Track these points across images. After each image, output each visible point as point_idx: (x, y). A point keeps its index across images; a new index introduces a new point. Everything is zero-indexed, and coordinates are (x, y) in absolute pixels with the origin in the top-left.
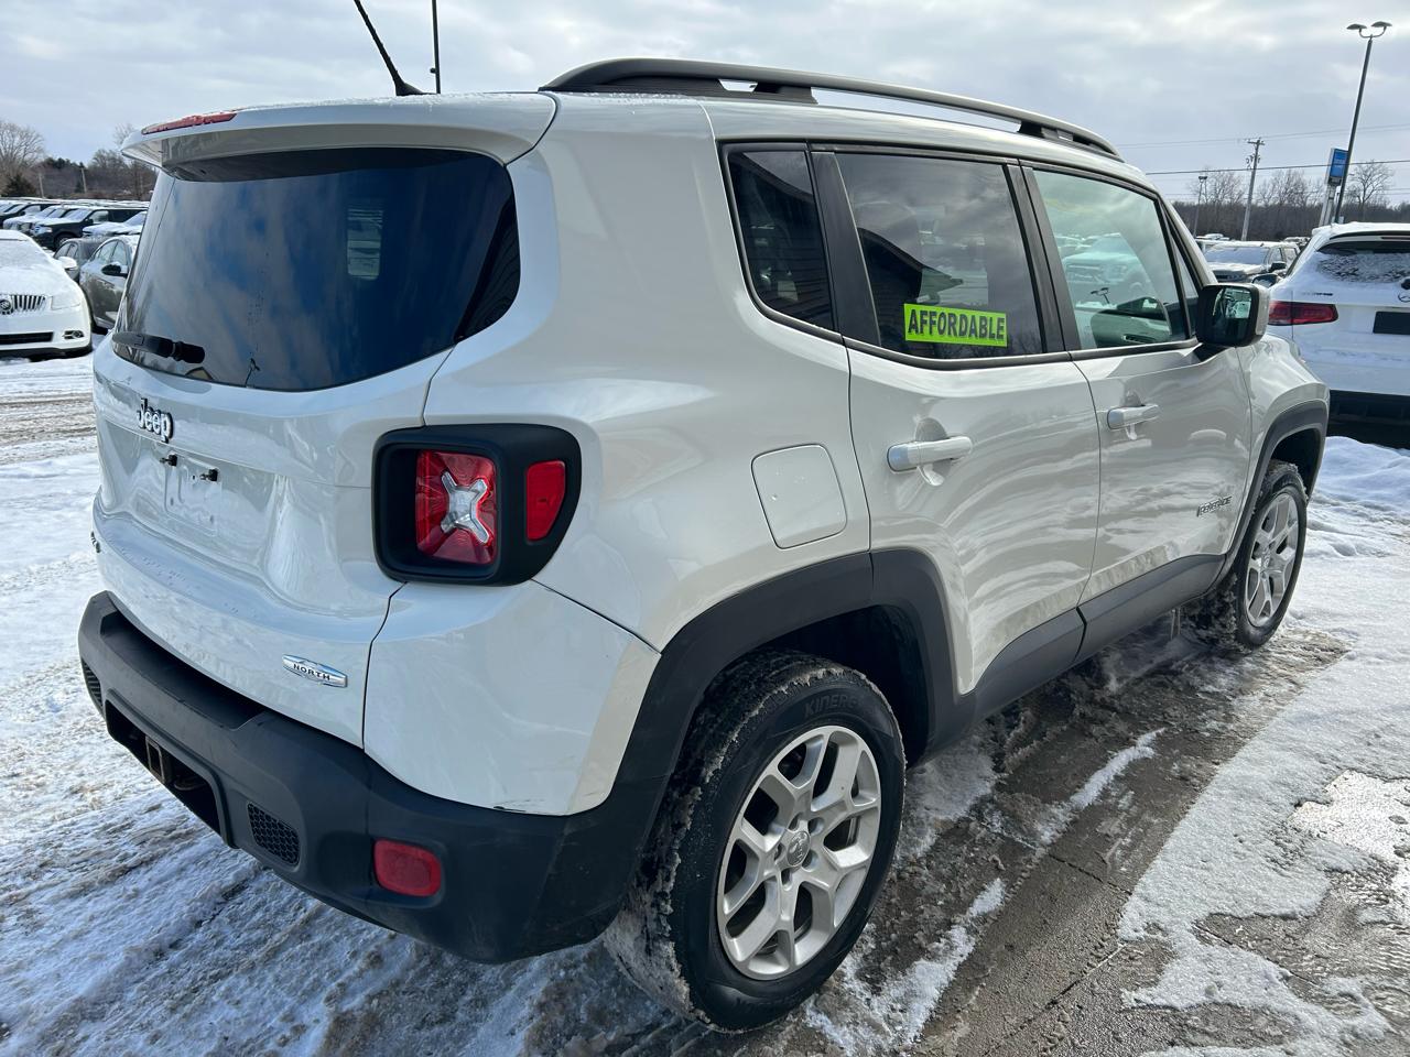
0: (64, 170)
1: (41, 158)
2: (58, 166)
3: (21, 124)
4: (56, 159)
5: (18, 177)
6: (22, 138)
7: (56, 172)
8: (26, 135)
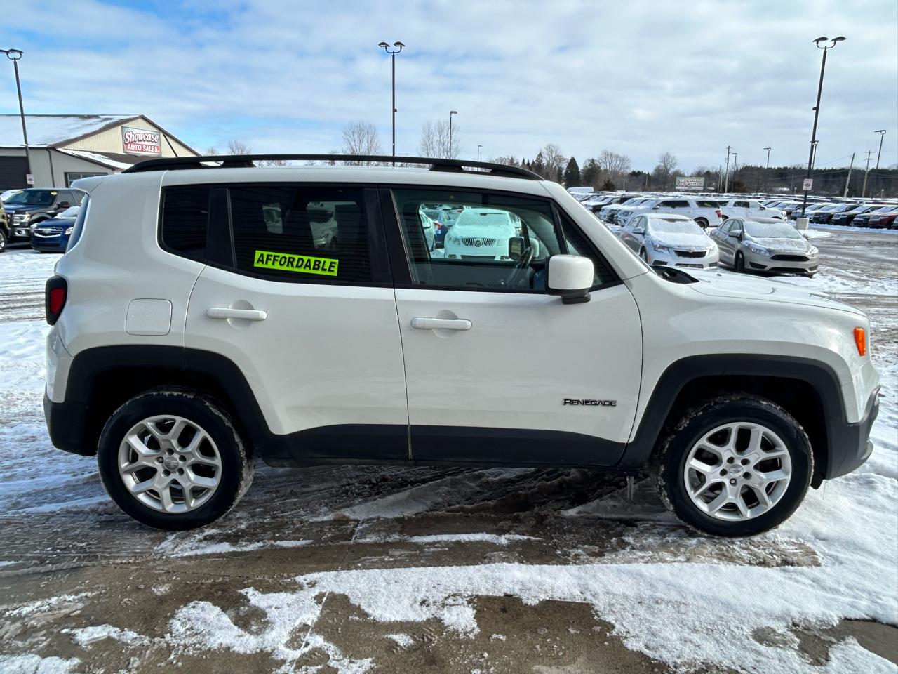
0: (640, 177)
1: (630, 171)
2: (636, 175)
3: (621, 155)
4: (637, 171)
5: (608, 182)
6: (620, 161)
7: (634, 178)
8: (623, 160)
